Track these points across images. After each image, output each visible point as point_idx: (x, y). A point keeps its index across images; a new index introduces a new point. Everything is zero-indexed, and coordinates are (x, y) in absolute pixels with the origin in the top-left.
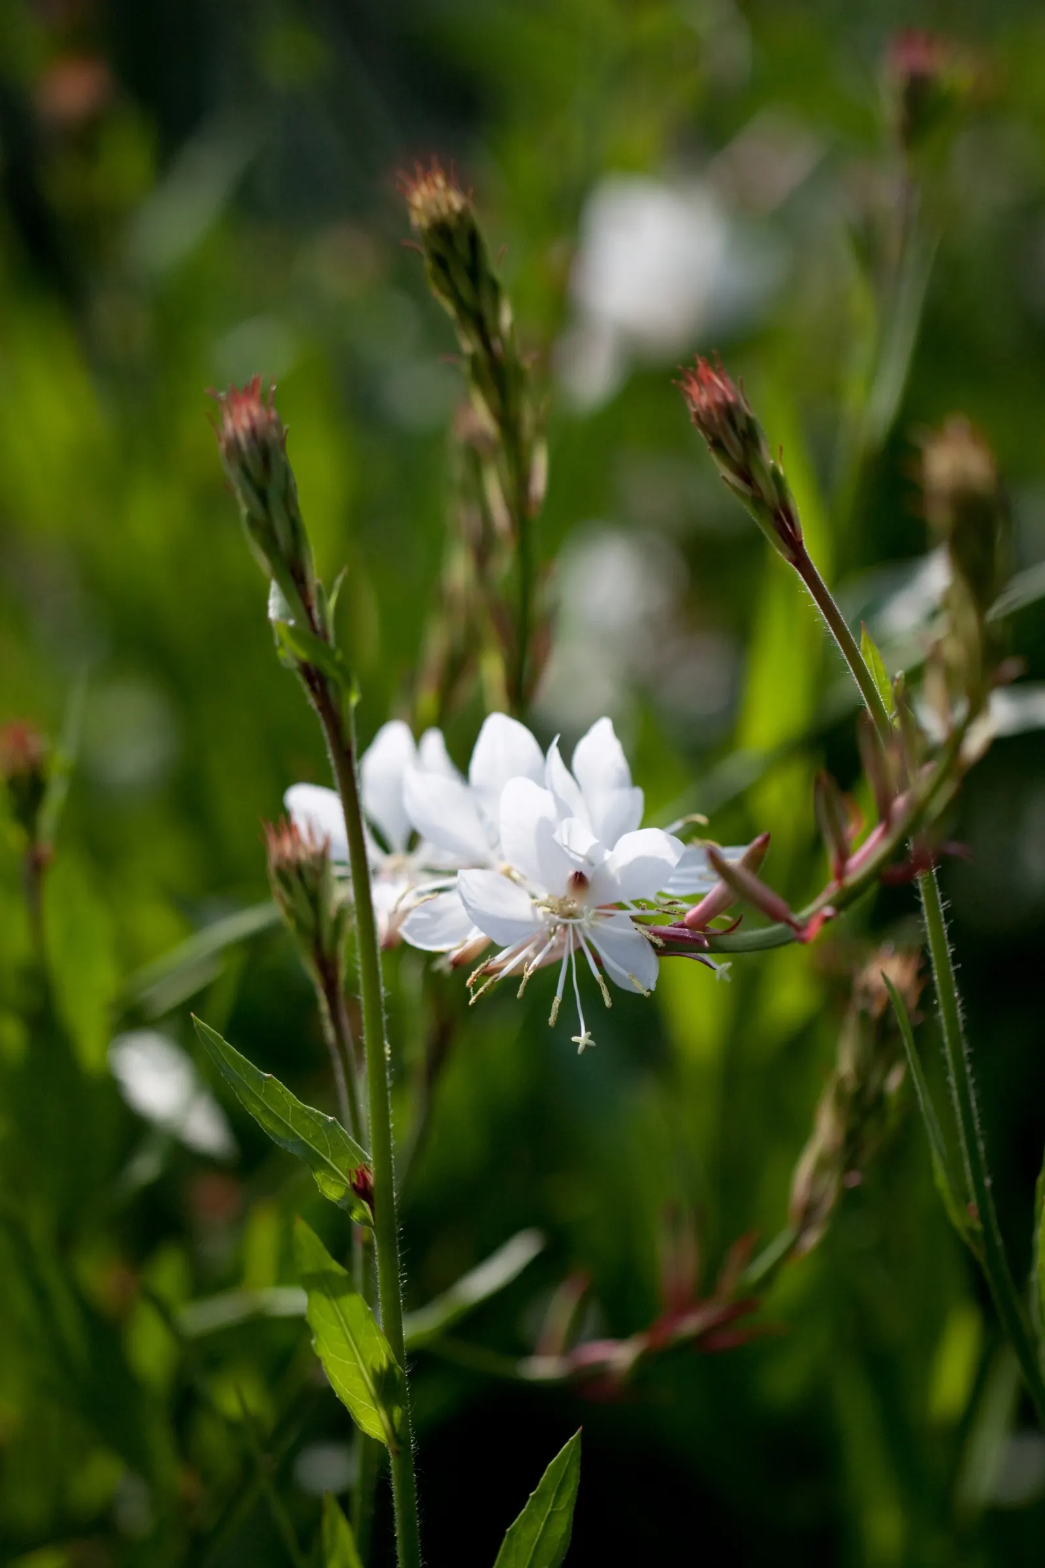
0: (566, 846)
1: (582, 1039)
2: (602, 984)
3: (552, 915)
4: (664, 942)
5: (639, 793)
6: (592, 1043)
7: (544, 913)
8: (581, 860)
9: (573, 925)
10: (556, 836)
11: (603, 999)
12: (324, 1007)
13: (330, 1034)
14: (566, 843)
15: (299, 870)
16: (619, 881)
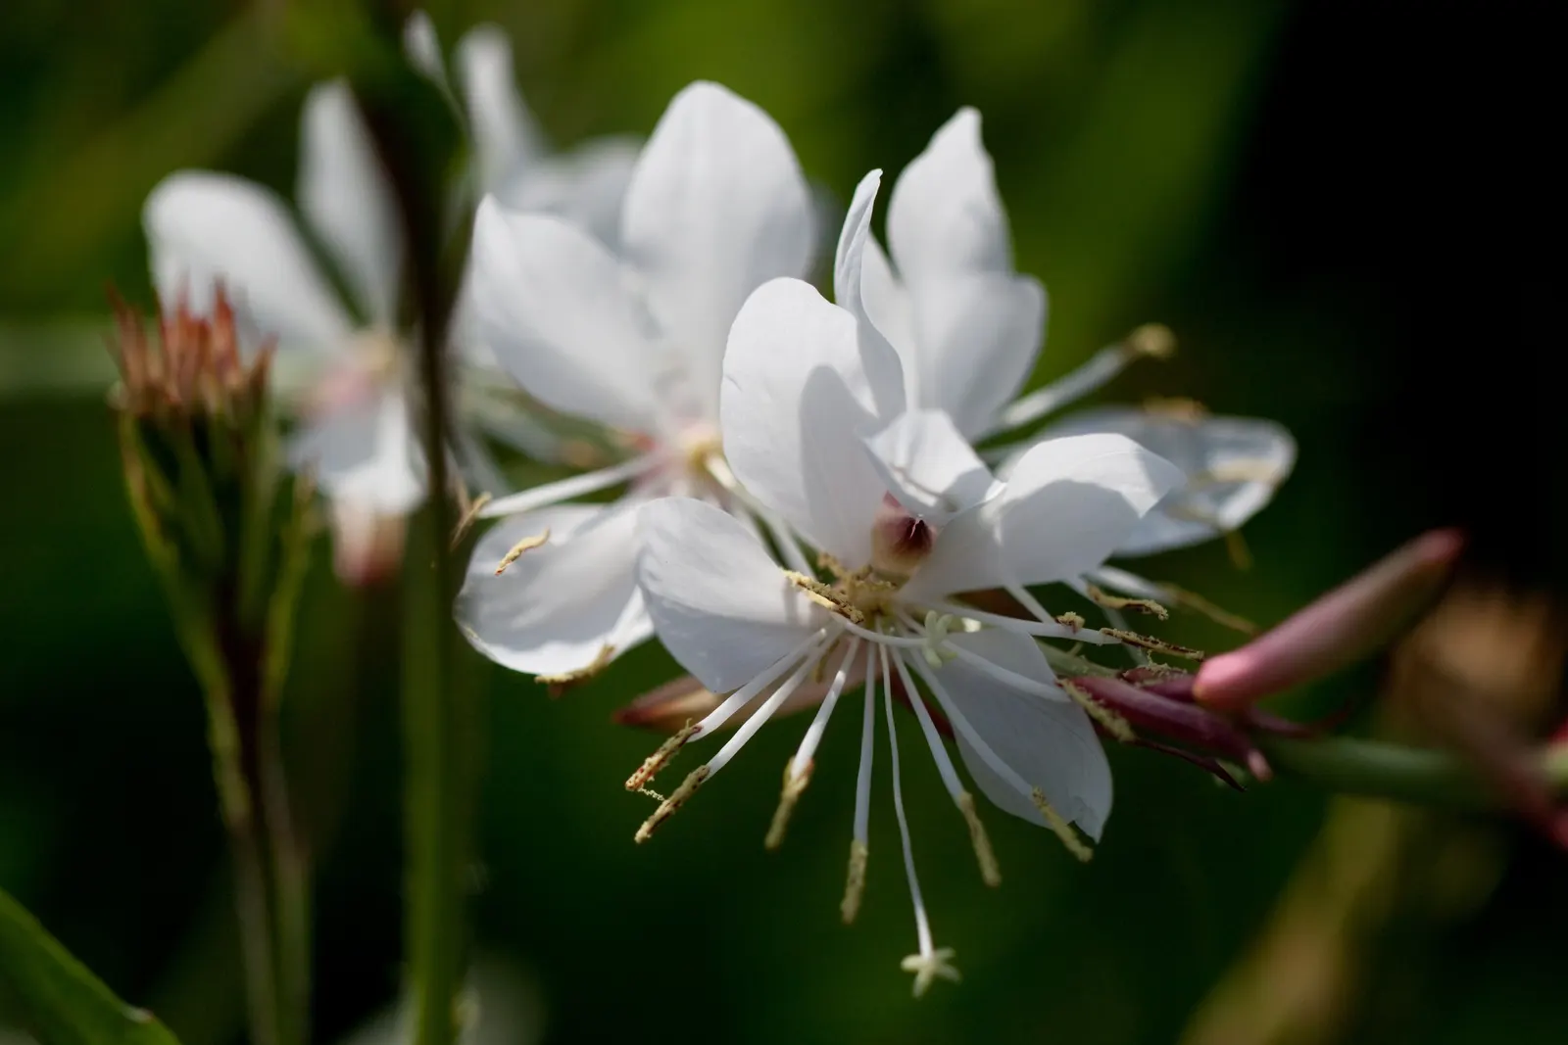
0: (901, 470)
1: (925, 960)
2: (974, 822)
3: (839, 617)
4: (1133, 727)
5: (1032, 296)
6: (951, 973)
7: (816, 605)
8: (930, 501)
9: (888, 647)
10: (879, 445)
11: (974, 861)
12: (224, 735)
13: (234, 799)
14: (901, 460)
15: (199, 427)
16: (998, 535)
